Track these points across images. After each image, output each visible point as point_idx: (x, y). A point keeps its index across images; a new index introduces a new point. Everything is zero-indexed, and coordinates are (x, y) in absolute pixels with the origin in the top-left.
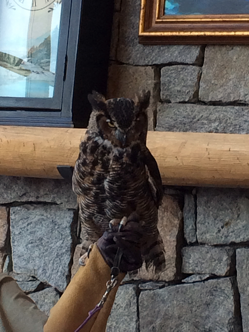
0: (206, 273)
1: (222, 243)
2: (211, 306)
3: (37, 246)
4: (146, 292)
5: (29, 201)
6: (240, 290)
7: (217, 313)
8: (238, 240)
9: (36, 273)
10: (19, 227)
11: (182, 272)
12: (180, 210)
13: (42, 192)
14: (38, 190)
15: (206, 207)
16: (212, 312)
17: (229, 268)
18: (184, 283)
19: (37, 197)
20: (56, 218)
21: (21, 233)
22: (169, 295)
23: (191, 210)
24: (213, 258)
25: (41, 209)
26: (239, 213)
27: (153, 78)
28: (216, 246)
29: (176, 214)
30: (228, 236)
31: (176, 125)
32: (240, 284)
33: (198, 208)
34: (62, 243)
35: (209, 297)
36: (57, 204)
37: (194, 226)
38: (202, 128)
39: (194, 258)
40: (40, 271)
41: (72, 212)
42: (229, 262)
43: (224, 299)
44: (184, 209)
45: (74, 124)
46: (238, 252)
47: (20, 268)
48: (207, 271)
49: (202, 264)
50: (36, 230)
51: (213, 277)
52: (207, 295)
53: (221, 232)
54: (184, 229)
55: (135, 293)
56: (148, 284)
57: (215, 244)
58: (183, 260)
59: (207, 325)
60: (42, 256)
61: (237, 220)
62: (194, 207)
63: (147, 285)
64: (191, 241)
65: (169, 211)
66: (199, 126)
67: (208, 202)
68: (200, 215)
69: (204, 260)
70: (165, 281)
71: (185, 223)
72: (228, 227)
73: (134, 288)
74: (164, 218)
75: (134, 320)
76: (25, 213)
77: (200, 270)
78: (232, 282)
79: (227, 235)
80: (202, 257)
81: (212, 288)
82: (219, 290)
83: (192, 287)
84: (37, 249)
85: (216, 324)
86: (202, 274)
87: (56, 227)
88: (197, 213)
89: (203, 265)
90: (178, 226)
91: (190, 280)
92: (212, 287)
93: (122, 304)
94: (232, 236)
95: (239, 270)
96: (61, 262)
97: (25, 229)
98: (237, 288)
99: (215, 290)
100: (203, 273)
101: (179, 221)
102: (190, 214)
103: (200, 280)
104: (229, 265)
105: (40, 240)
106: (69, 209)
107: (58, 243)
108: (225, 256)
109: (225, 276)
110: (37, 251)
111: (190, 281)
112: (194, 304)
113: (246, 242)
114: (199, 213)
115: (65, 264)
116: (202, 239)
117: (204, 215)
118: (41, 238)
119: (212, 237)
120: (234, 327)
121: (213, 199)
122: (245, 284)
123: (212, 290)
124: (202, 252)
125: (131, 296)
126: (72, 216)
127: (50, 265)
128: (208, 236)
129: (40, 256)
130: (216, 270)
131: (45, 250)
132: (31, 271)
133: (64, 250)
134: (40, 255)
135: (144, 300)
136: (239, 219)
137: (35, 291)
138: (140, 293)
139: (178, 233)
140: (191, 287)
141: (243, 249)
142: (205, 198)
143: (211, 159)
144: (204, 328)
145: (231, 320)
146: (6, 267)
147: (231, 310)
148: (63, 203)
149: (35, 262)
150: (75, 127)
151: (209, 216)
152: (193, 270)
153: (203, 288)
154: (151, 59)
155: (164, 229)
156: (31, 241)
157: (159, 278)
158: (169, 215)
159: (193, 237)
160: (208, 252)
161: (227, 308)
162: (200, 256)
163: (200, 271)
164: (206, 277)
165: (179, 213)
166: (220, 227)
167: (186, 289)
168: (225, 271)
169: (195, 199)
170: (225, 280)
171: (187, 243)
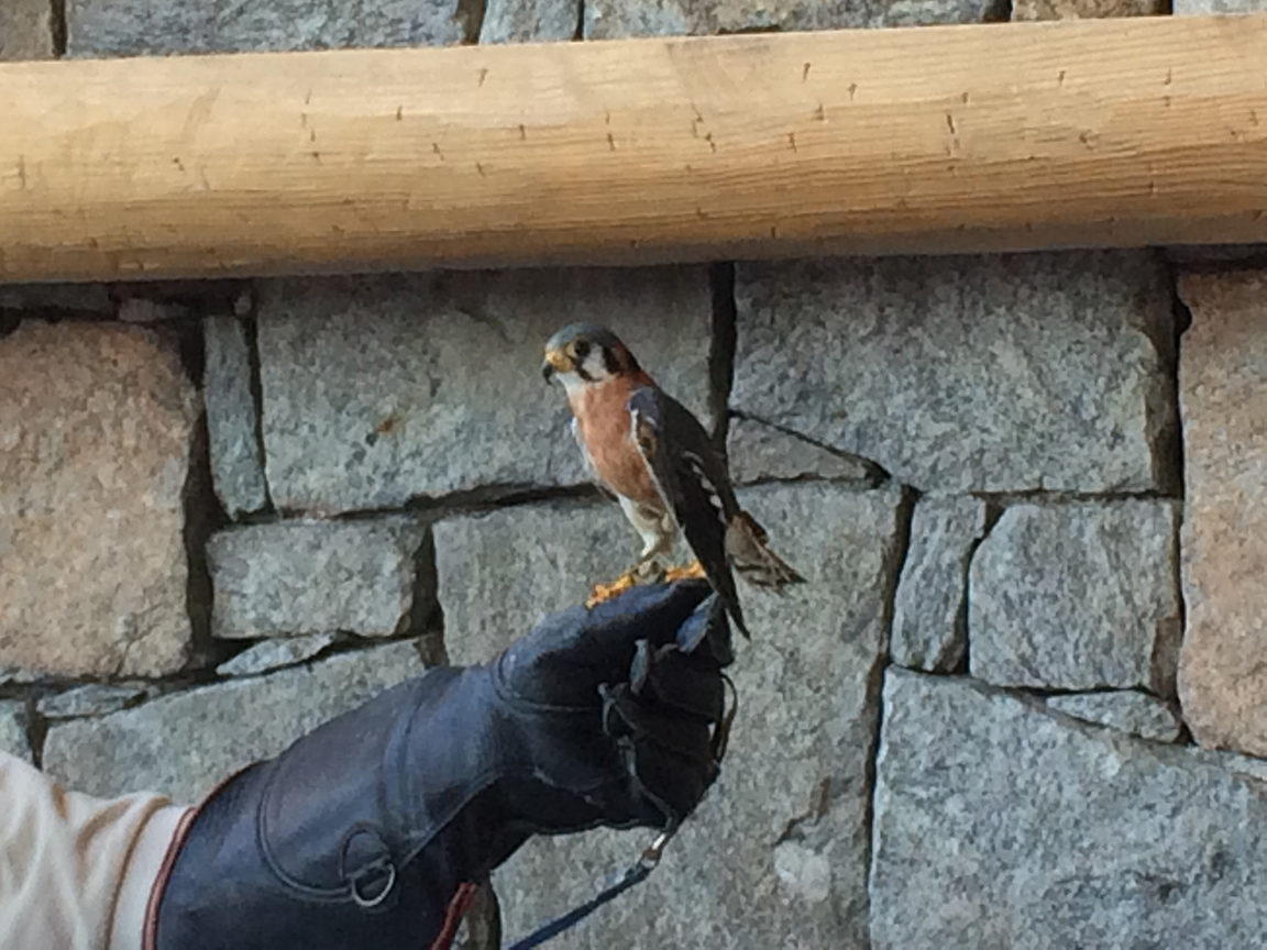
0: (316, 632)
1: (373, 503)
4: (71, 725)
8: (439, 488)
11: (215, 633)
12: (188, 381)
15: (297, 362)
17: (408, 601)
18: (228, 677)
22: (168, 729)
23: (238, 381)
24: (339, 568)
26: (436, 376)
28: (349, 516)
29: (174, 401)
30: (396, 473)
31: (147, 38)
32: (458, 659)
33: (263, 372)
37: (255, 449)
38: (257, 42)
39: (262, 574)
42: (409, 577)
44: (207, 378)
46: (443, 536)
48: (321, 620)
49: (295, 597)
51: (347, 642)
53: (366, 460)
54: (213, 461)
55: (24, 737)
56: (77, 697)
57: (346, 508)
58: (217, 586)
61: (429, 407)
62: (245, 368)
63: (72, 701)
64: (241, 505)
65: (144, 393)
66: (243, 36)
67: (303, 342)
68: (277, 398)
69: (304, 579)
70: (147, 678)
71: (213, 436)
72: (395, 437)
73: (18, 717)
74: (129, 424)
77: (290, 619)
78: (428, 656)
79: (393, 469)
80: (296, 567)
81: (347, 688)
83: (264, 691)
86: (299, 635)
88: (260, 389)
89: (302, 599)
90: (186, 450)
91: (254, 662)
92: (343, 686)
94: (411, 473)
95: (452, 608)
100: (304, 630)
101: (190, 429)
102: (233, 397)
103: (290, 659)
104: (408, 589)
108: (389, 554)
109: (398, 636)
111: (252, 670)
113: (474, 490)
114: (271, 389)
116: (289, 493)
117: (291, 396)
119: (330, 482)
121: (323, 328)
123: (347, 695)
124: (292, 545)
128: (313, 480)
130: (356, 612)
135: (64, 760)
136: (441, 401)
138: (46, 730)
139: (188, 478)
140: (259, 691)
141: (463, 518)
142: (291, 328)
143: (322, 158)
151: (311, 398)
152: (257, 623)
153: (309, 693)
155: (130, 465)
157: (120, 668)
158: (144, 410)
159: (253, 489)
160: (318, 547)
162: (289, 564)
163: (289, 624)
164: (317, 647)
165: (188, 396)
166: (362, 440)
167: (238, 703)
168: (393, 616)
169: (247, 335)
170: (396, 651)
171: (227, 516)
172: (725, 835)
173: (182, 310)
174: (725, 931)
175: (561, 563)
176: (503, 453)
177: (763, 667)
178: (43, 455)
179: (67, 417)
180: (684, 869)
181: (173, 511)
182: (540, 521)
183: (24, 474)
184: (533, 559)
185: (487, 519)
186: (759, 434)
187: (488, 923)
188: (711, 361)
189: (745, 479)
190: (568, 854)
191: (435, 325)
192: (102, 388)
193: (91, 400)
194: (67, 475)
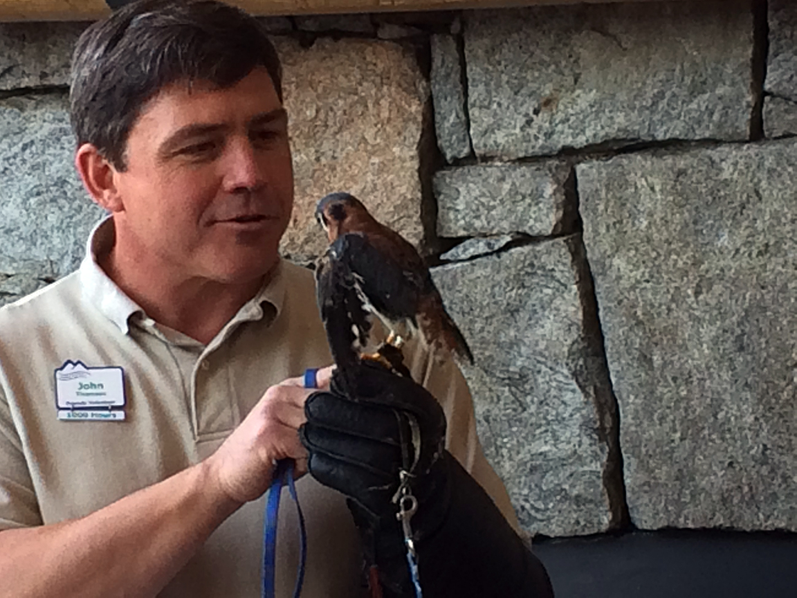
0: (504, 234)
1: (538, 152)
2: (523, 315)
3: (53, 200)
5: (23, 86)
6: (593, 268)
7: (540, 331)
8: (581, 141)
9: (56, 271)
11: (439, 234)
12: (421, 76)
13: (53, 61)
14: (42, 57)
15: (490, 64)
16: (526, 329)
17: (561, 213)
18: (447, 262)
19: (43, 75)
21: (7, 172)
23: (453, 75)
24: (517, 193)
25: (54, 104)
26: (577, 71)
28: (523, 161)
29: (413, 88)
30: (552, 133)
32: (592, 250)
33: (468, 69)
35: (515, 291)
37: (464, 118)
39: (468, 197)
40: (67, 264)
42: (561, 198)
43: (554, 294)
44: (433, 74)
47: (13, 260)
48: (505, 225)
49: (489, 211)
50: (47, 160)
51: (522, 239)
52: (509, 289)
53: (533, 124)
54: (437, 126)
57: (521, 155)
58: (440, 204)
59: (515, 365)
60: (68, 226)
61: (573, 91)
62: (457, 68)
64: (455, 153)
65: (394, 83)
67: (493, 51)
68: (477, 86)
69: (495, 200)
71: (437, 110)
72: (552, 110)
74: (382, 102)
76: (14, 119)
77: (486, 226)
78: (573, 249)
79: (550, 131)
80: (490, 192)
81: (522, 269)
82: (539, 272)
84: (52, 210)
85: (540, 358)
86: (491, 235)
88: (467, 80)
89: (494, 212)
90: (420, 118)
91: (464, 251)
92: (519, 267)
94: (562, 133)
95: (587, 217)
97: (18, 159)
98: (586, 262)
99: (527, 273)
100: (494, 232)
101: (423, 106)
102: (449, 85)
103: (487, 250)
104: (560, 206)
105: (60, 184)
108: (549, 185)
109: (553, 236)
110: (53, 213)
111: (463, 257)
112: (476, 313)
113: (602, 144)
114: (474, 80)
116: (485, 146)
117: (487, 85)
118: (63, 178)
119: (510, 138)
120: (585, 362)
121: (506, 42)
122: (605, 252)
123: (522, 273)
124: (487, 178)
128: (500, 137)
129: (64, 225)
130: (528, 222)
131: (75, 210)
132: (43, 266)
134: (62, 222)
136: (579, 88)
139: (422, 136)
140: (466, 270)
141: (595, 162)
142: (486, 41)
144: (508, 371)
145: (576, 345)
147: (576, 321)
149: (51, 242)
151: (498, 86)
152: (465, 228)
153: (498, 272)
155: (385, 130)
156: (35, 190)
158: (393, 94)
159: (462, 144)
160: (502, 179)
161: (564, 315)
162: (484, 190)
163: (486, 228)
164: (503, 242)
165: (421, 86)
166: (531, 113)
167: (454, 277)
168: (550, 223)
169: (458, 46)
170: (553, 245)
171: (446, 161)
172: (762, 360)
173: (416, 31)
174: (762, 420)
175: (657, 188)
176: (620, 119)
177: (786, 255)
178: (330, 123)
179: (345, 99)
180: (736, 381)
181: (412, 158)
182: (643, 163)
183: (319, 134)
184: (639, 186)
185: (610, 162)
186: (783, 107)
187: (612, 415)
188: (753, 60)
189: (773, 136)
190: (663, 371)
191: (576, 39)
192: (367, 81)
193: (360, 88)
194: (346, 135)
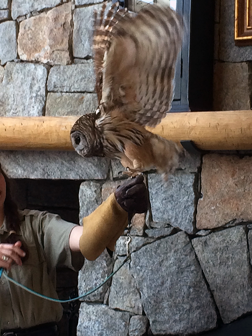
9: (170, 221)
10: (155, 188)
20: (182, 180)
21: (157, 193)
27: (248, 71)
34: (188, 198)
36: (182, 170)
40: (173, 220)
41: (194, 174)
45: (190, 109)
47: (158, 218)
55: (245, 232)
73: (244, 228)
75: (246, 251)
87: (183, 187)
93: (236, 240)
96: (188, 212)
97: (160, 189)
105: (172, 197)
106: (191, 173)
107: (185, 198)
110: (169, 205)
115: (191, 213)
118: (172, 195)
125: (242, 233)
126: (194, 177)
127: (180, 215)
131: (176, 204)
132: (167, 220)
133: (190, 204)
134: (172, 208)
137: (170, 235)
138: (249, 231)
146: (148, 219)
148: (187, 169)
150: (192, 111)
154: (245, 57)
156: (165, 198)
